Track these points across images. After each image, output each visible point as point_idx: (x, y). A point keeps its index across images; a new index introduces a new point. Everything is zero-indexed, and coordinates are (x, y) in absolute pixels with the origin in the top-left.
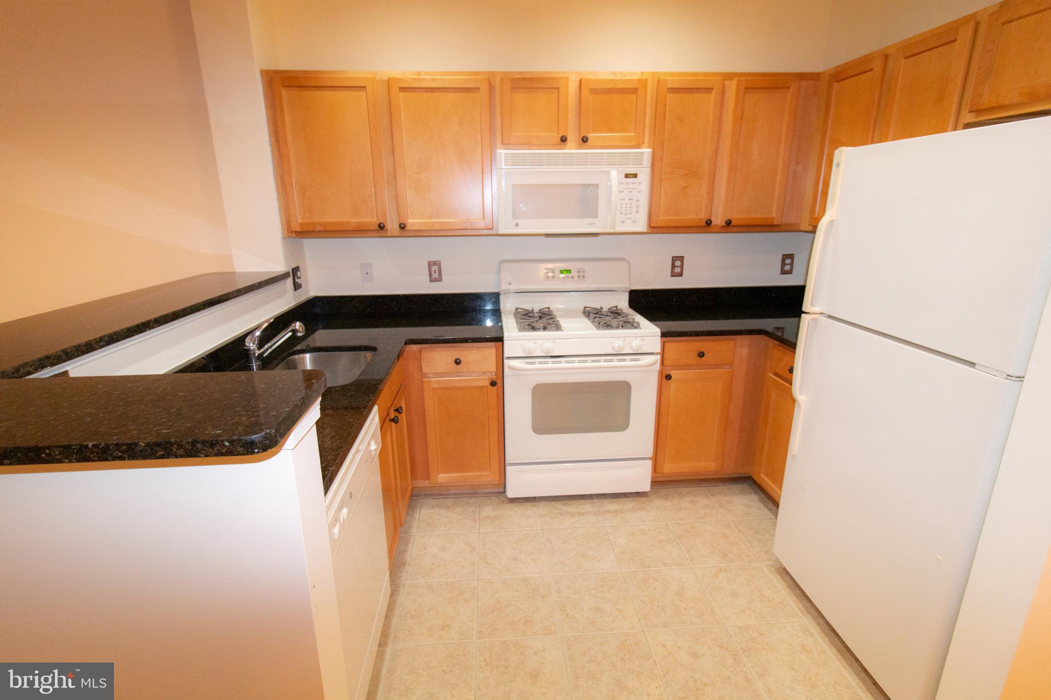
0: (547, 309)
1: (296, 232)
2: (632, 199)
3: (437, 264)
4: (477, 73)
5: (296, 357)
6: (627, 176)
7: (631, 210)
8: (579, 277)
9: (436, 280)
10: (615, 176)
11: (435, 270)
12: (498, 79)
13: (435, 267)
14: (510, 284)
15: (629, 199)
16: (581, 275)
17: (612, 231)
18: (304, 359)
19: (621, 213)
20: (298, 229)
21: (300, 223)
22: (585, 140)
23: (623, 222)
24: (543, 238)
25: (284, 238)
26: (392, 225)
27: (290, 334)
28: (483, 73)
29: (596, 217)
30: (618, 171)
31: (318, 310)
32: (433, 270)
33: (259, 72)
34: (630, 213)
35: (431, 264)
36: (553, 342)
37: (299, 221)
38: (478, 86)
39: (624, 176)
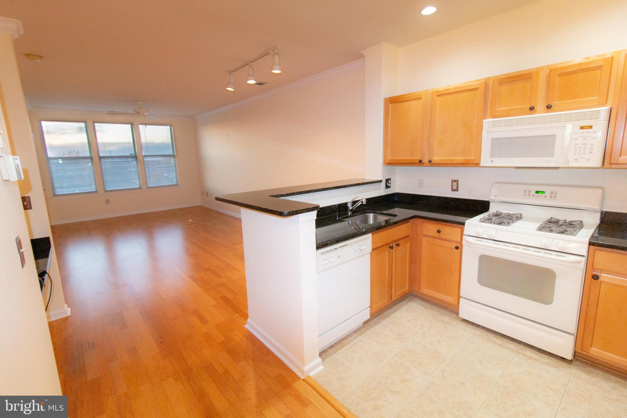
0: (519, 215)
1: (387, 163)
2: (586, 144)
3: (457, 181)
4: (479, 80)
5: (368, 214)
6: (582, 128)
7: (584, 151)
8: (551, 197)
9: (455, 190)
10: (570, 128)
11: (455, 185)
12: (491, 81)
13: (455, 183)
14: (496, 196)
15: (583, 144)
16: (553, 195)
17: (566, 166)
18: (370, 215)
19: (575, 154)
20: (388, 162)
21: (389, 160)
22: (549, 107)
23: (576, 160)
24: (513, 169)
25: (383, 165)
26: (426, 161)
27: (361, 203)
28: (482, 79)
29: (552, 156)
30: (573, 125)
31: (396, 199)
32: (454, 185)
33: (383, 99)
34: (584, 154)
35: (454, 181)
36: (496, 231)
37: (389, 159)
38: (478, 87)
39: (579, 128)
